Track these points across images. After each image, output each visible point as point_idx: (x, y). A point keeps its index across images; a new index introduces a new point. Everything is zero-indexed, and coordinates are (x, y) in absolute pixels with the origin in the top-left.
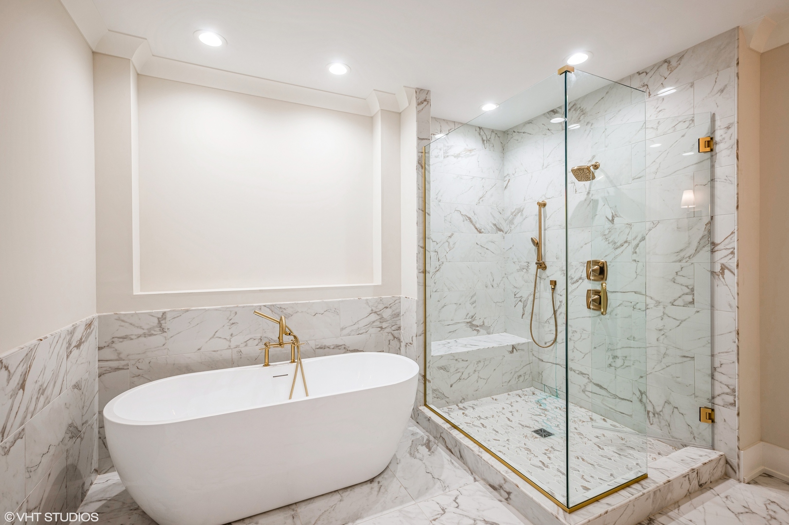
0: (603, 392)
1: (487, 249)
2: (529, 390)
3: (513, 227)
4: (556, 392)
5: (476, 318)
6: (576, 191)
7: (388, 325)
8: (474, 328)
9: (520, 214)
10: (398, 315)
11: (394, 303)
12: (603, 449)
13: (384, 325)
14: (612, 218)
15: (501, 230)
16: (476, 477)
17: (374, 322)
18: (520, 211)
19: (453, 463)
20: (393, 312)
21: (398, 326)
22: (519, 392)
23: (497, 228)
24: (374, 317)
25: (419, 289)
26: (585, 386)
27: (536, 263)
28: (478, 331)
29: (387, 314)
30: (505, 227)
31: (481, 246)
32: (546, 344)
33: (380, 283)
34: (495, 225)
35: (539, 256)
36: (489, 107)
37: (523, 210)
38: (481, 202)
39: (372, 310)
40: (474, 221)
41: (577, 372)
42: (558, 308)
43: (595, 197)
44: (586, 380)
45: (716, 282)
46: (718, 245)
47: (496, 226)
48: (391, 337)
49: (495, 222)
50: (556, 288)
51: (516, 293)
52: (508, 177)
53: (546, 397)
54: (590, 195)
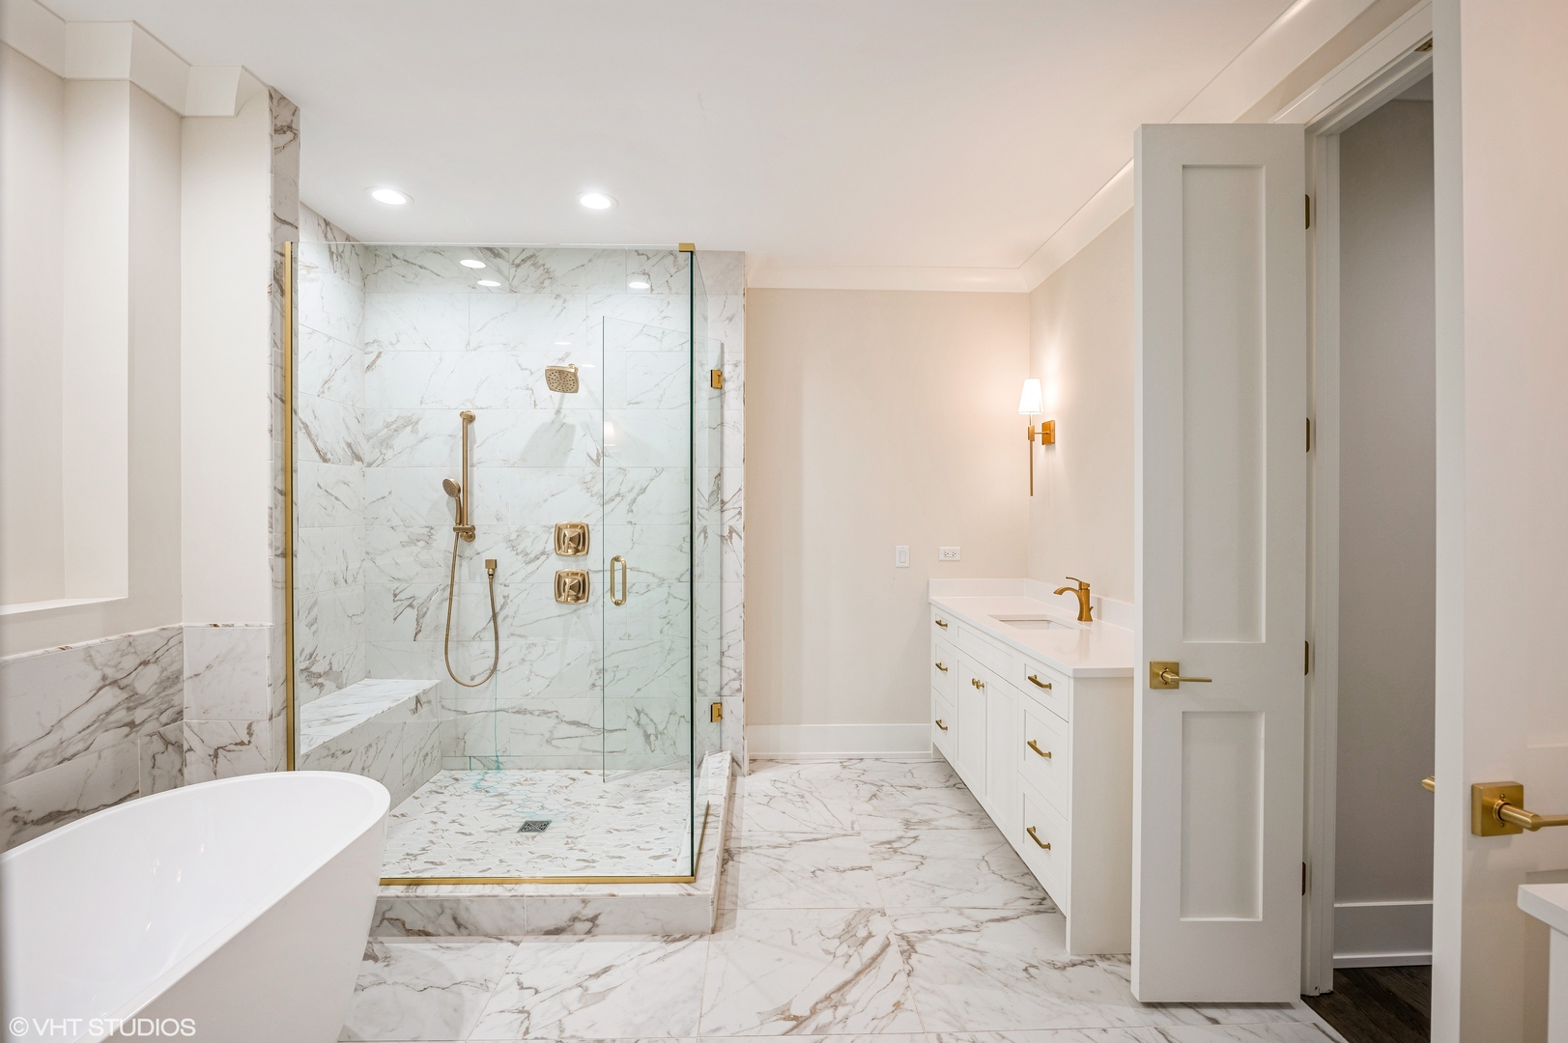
0: (582, 731)
1: (336, 498)
2: (442, 776)
3: (389, 453)
4: (497, 762)
5: (317, 658)
6: (535, 405)
7: (149, 712)
8: (314, 681)
9: (409, 429)
10: (176, 678)
11: (166, 648)
12: (622, 808)
13: (140, 715)
14: (598, 457)
15: (359, 458)
16: (512, 938)
17: (109, 713)
18: (411, 423)
19: (448, 948)
20: (162, 672)
21: (177, 709)
22: (427, 787)
23: (353, 452)
24: (110, 697)
25: (275, 598)
26: (551, 732)
27: (454, 529)
28: (321, 685)
29: (146, 681)
30: (366, 450)
31: (326, 491)
32: (473, 679)
33: (124, 595)
34: (349, 445)
35: (461, 515)
36: (389, 196)
37: (417, 422)
38: (326, 391)
39: (104, 678)
40: (313, 432)
41: (537, 713)
42: (501, 609)
43: (568, 420)
44: (553, 721)
45: (725, 548)
46: (727, 503)
47: (352, 449)
48: (157, 745)
49: (349, 440)
50: (496, 574)
51: (397, 592)
52: (375, 345)
53: (481, 777)
54: (562, 416)
